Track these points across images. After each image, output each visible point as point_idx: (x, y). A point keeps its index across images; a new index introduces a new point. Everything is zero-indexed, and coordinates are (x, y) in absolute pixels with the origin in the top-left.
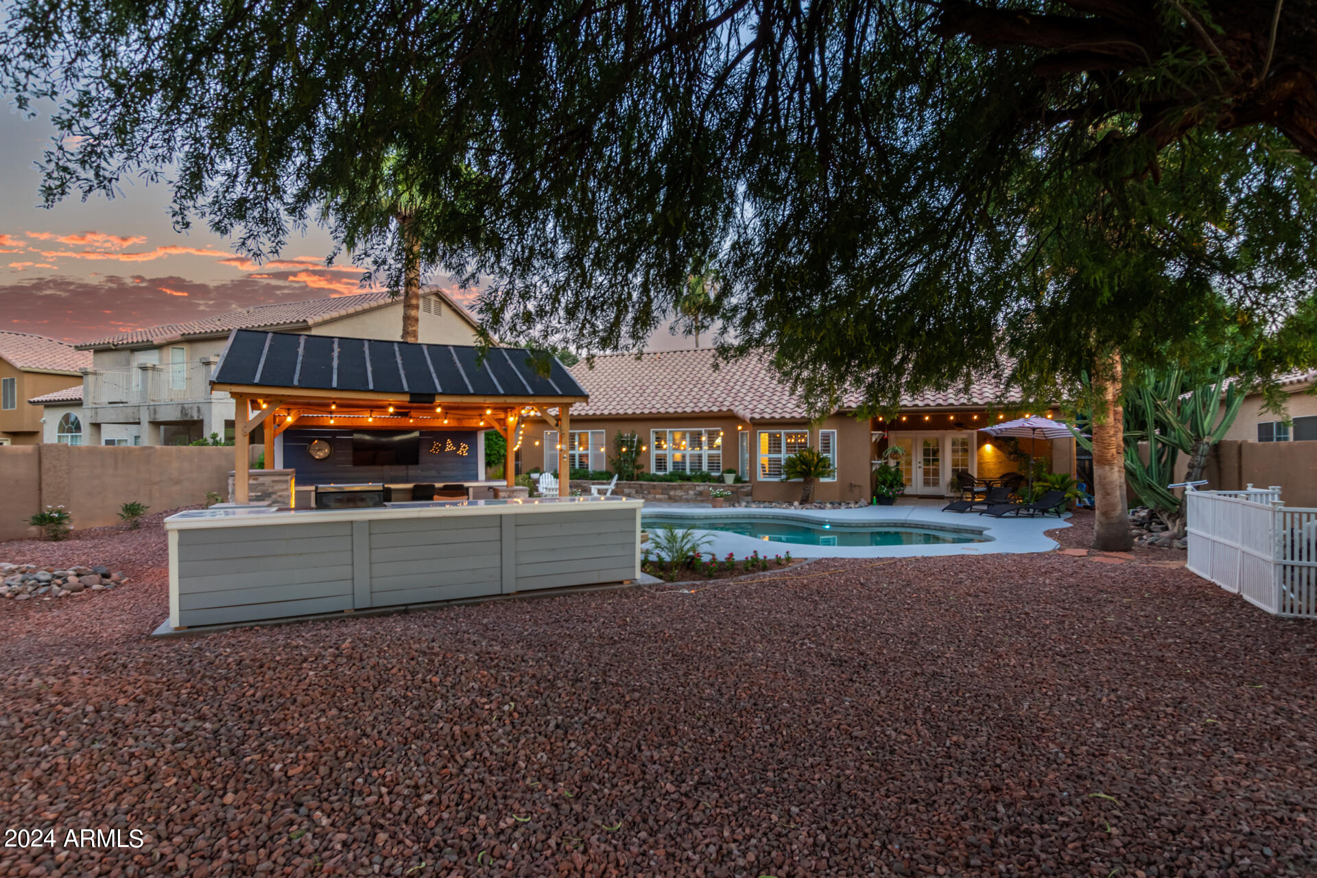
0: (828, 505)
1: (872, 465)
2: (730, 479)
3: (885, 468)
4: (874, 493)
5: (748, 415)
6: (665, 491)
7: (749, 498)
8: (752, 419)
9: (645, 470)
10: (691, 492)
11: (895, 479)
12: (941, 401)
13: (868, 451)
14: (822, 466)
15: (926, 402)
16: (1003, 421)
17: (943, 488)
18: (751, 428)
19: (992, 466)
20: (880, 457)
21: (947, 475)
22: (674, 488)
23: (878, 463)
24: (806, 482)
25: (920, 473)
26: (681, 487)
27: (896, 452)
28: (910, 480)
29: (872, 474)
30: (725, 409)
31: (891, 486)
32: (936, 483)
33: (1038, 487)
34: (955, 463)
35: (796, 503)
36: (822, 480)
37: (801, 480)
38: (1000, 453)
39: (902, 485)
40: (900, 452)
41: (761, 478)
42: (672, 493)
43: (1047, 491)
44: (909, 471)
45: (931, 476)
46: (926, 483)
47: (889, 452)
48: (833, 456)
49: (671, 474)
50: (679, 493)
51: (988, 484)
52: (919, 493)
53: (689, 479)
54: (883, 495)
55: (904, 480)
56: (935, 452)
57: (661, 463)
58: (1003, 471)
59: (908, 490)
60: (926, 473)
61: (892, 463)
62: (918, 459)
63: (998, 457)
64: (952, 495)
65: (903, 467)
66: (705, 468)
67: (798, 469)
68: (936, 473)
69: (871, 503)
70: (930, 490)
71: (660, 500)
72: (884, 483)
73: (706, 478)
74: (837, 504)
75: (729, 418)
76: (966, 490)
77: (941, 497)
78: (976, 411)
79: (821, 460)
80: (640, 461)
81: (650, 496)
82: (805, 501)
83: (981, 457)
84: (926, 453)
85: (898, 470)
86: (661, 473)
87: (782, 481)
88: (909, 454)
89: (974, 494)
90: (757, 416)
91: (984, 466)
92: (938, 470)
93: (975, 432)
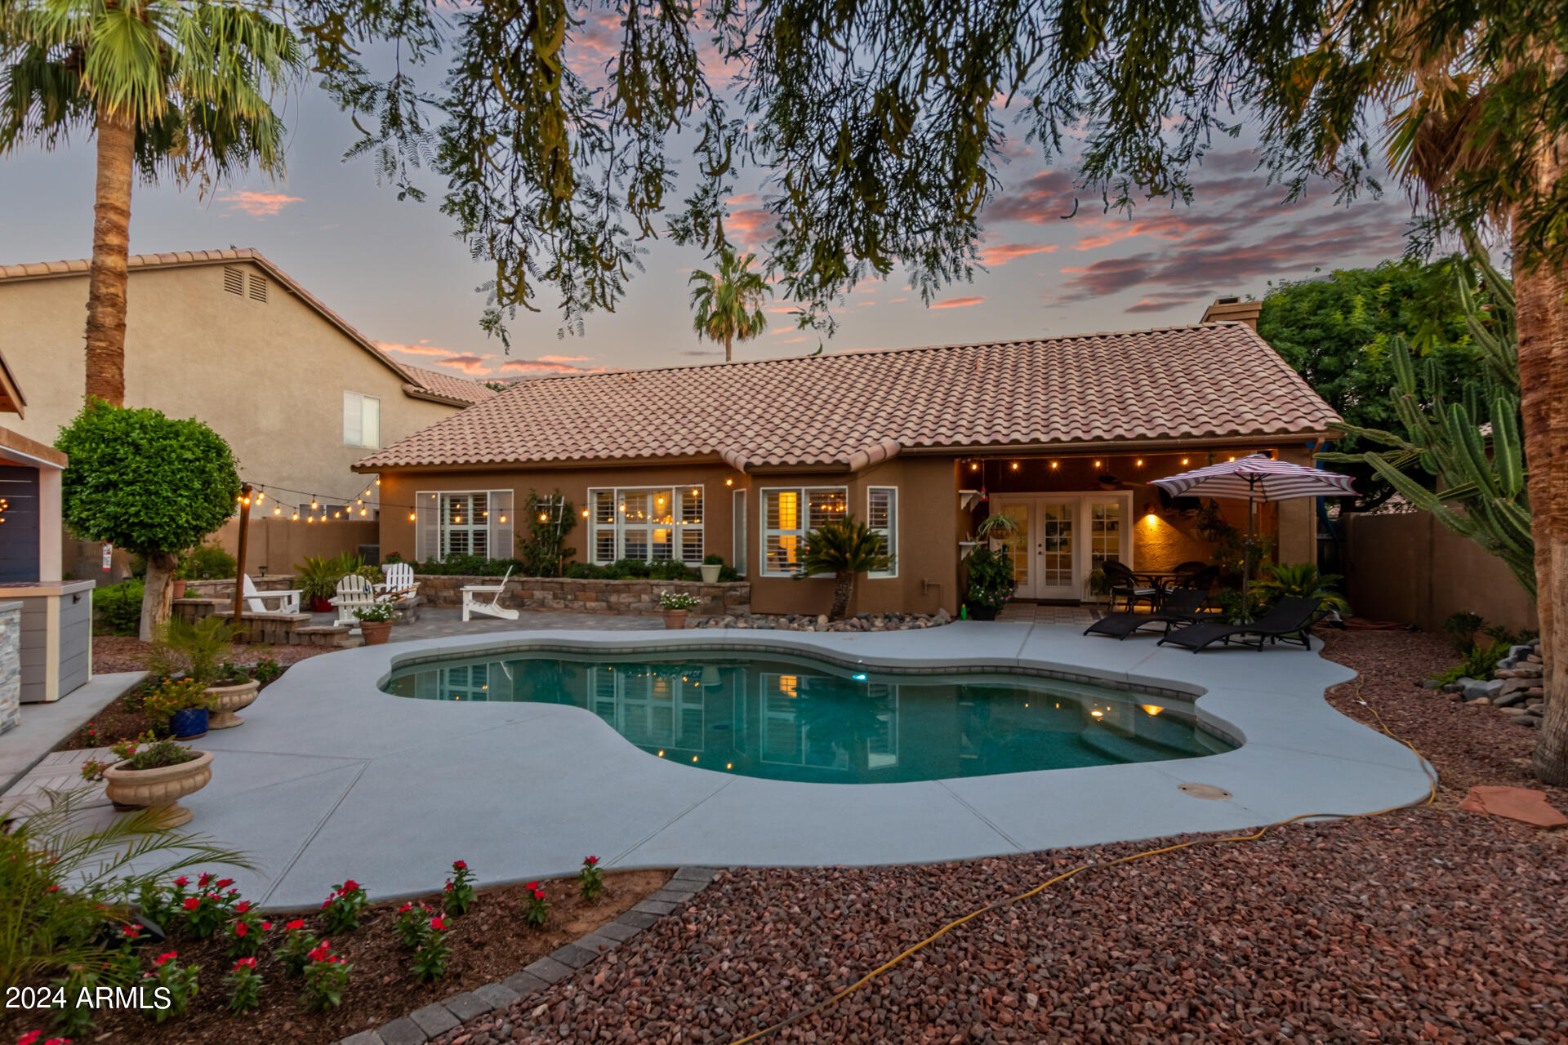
0: (879, 623)
1: (960, 548)
2: (711, 574)
3: (983, 554)
4: (963, 598)
5: (742, 460)
6: (602, 594)
7: (745, 608)
8: (748, 466)
9: (577, 558)
10: (645, 597)
11: (999, 573)
12: (1079, 433)
13: (951, 524)
14: (869, 551)
15: (1054, 434)
16: (1186, 469)
17: (1078, 587)
18: (749, 482)
19: (1158, 552)
20: (974, 535)
21: (1084, 567)
22: (617, 590)
23: (971, 544)
24: (839, 580)
25: (1041, 561)
26: (627, 588)
27: (1001, 526)
28: (1025, 573)
29: (960, 565)
30: (706, 450)
31: (992, 586)
32: (1067, 578)
33: (1256, 589)
34: (1096, 545)
35: (822, 619)
36: (872, 575)
37: (832, 575)
38: (1170, 529)
39: (1012, 584)
40: (1008, 525)
41: (767, 572)
42: (613, 598)
43: (1276, 598)
44: (1023, 560)
45: (1059, 567)
46: (1050, 578)
47: (990, 524)
48: (891, 533)
49: (621, 565)
50: (625, 598)
51: (1154, 582)
52: (1040, 596)
53: (646, 573)
54: (978, 602)
55: (1014, 575)
56: (1067, 527)
57: (606, 545)
58: (1177, 559)
59: (1021, 592)
60: (1050, 562)
61: (995, 545)
62: (1037, 538)
63: (1168, 536)
64: (1093, 599)
65: (1013, 554)
66: (677, 554)
67: (822, 556)
68: (1066, 562)
69: (958, 617)
70: (1057, 591)
71: (594, 612)
72: (980, 580)
73: (675, 572)
74: (894, 620)
75: (712, 466)
76: (1118, 592)
77: (1075, 603)
78: (1140, 450)
79: (866, 539)
80: (570, 541)
81: (577, 605)
82: (839, 615)
83: (1139, 536)
84: (1051, 528)
85: (1005, 557)
86: (602, 564)
87: (795, 578)
88: (1022, 534)
89: (1134, 599)
90: (757, 461)
91: (1145, 550)
92: (1069, 557)
93: (1130, 494)
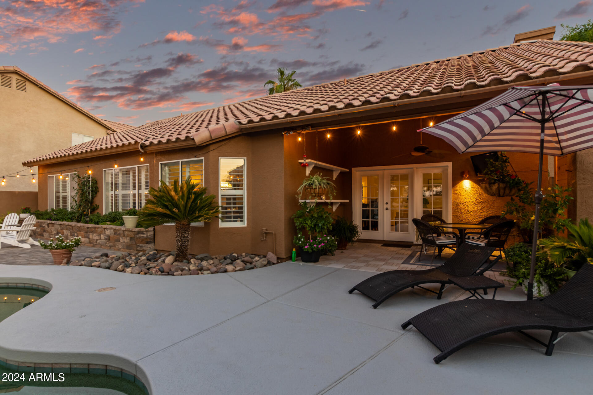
2: (130, 222)
9: (99, 211)
10: (102, 237)
19: (471, 207)
36: (225, 225)
45: (400, 220)
52: (386, 238)
62: (384, 198)
63: (479, 195)
68: (405, 215)
80: (97, 201)
83: (457, 196)
91: (461, 206)
92: (407, 211)
93: (450, 164)
